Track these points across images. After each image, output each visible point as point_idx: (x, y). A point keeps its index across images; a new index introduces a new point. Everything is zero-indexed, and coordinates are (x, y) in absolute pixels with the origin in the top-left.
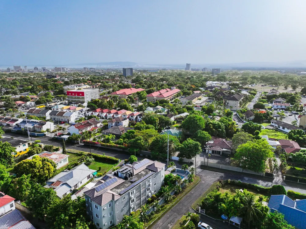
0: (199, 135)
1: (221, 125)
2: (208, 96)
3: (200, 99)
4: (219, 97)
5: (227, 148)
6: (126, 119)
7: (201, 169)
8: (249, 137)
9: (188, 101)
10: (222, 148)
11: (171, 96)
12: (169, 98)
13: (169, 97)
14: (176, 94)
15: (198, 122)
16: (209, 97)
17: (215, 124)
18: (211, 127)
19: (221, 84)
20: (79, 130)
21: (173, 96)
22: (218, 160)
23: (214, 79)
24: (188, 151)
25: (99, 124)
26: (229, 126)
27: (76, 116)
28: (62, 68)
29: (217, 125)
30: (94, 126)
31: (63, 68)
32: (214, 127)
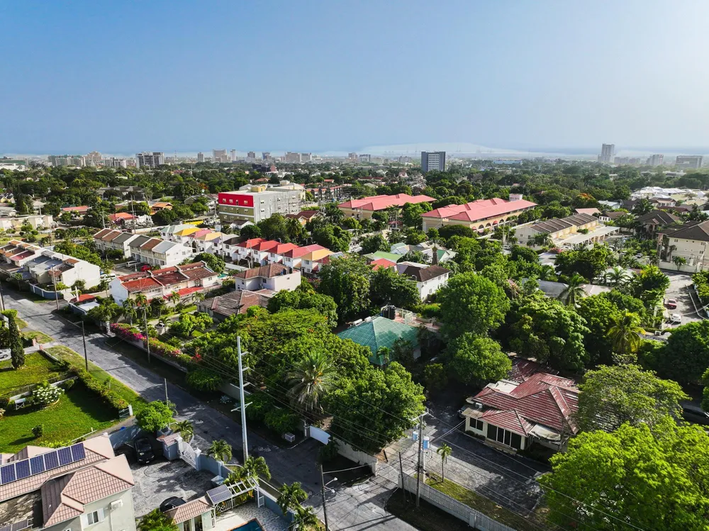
0: (460, 352)
1: (569, 321)
2: (618, 226)
3: (584, 232)
4: (651, 227)
5: (557, 426)
6: (291, 272)
7: (387, 509)
8: (660, 394)
9: (536, 233)
10: (533, 423)
11: (498, 220)
12: (489, 225)
13: (491, 222)
14: (517, 214)
15: (472, 303)
16: (621, 226)
17: (546, 317)
18: (526, 327)
19: (686, 196)
20: (129, 292)
21: (505, 218)
22: (496, 472)
23: (669, 182)
24: (356, 417)
25: (210, 279)
26: (608, 328)
27: (184, 253)
28: (303, 155)
29: (553, 319)
30: (191, 284)
31: (307, 155)
32: (536, 329)
